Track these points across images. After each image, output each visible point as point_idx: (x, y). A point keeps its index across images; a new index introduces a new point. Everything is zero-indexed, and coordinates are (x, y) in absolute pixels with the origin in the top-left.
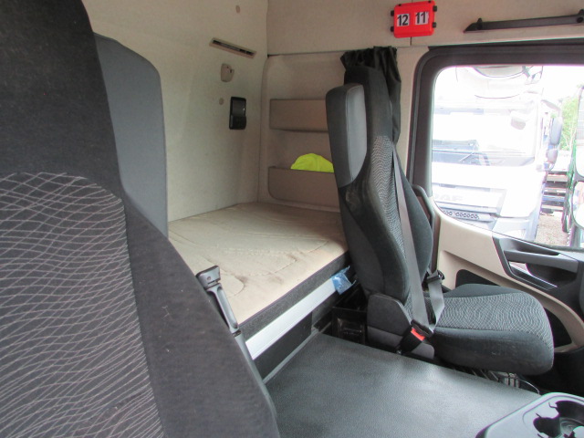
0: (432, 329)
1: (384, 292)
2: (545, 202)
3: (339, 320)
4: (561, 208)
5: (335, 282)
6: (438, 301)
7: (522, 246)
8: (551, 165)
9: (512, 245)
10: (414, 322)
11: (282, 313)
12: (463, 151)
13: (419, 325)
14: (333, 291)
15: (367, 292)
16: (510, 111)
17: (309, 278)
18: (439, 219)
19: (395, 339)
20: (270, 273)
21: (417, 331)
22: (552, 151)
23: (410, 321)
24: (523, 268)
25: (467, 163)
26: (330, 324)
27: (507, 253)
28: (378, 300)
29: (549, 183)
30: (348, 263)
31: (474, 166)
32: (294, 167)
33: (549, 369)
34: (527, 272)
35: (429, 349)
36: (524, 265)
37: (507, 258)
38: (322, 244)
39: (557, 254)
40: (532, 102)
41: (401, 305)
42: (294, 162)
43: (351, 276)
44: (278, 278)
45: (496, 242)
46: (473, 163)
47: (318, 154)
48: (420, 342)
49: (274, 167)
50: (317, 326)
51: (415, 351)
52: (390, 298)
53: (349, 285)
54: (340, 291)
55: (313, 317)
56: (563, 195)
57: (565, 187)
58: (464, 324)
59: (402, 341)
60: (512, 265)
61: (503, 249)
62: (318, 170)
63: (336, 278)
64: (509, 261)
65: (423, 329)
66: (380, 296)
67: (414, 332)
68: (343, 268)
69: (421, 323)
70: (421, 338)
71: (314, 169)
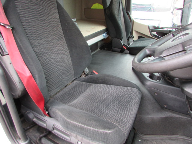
0: (129, 46)
1: (116, 38)
3: (105, 48)
5: (104, 35)
6: (131, 42)
7: (155, 28)
9: (153, 28)
10: (124, 44)
13: (125, 45)
14: (103, 38)
18: (133, 21)
19: (119, 50)
20: (87, 30)
21: (125, 47)
24: (155, 34)
27: (151, 30)
30: (107, 31)
32: (92, 8)
34: (156, 35)
35: (128, 52)
36: (156, 33)
39: (164, 29)
41: (121, 41)
42: (92, 6)
43: (108, 34)
44: (89, 31)
45: (149, 27)
47: (99, 3)
49: (86, 8)
50: (99, 48)
51: (124, 52)
52: (118, 39)
53: (107, 36)
54: (105, 38)
59: (121, 50)
60: (153, 33)
61: (151, 28)
62: (99, 8)
63: (104, 34)
64: (152, 32)
65: (126, 46)
66: (115, 39)
67: (124, 47)
68: (106, 32)
69: (125, 44)
70: (125, 48)
71: (98, 8)
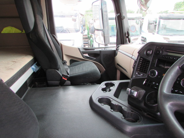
0: (69, 76)
1: (51, 68)
2: (84, 44)
3: (36, 83)
4: (87, 45)
5: (33, 68)
6: (67, 69)
7: (86, 49)
8: (84, 32)
9: (83, 49)
10: (63, 75)
11: (16, 81)
12: (60, 29)
14: (32, 72)
15: (45, 70)
16: (71, 16)
17: (23, 67)
19: (57, 82)
20: (6, 68)
22: (84, 28)
23: (61, 75)
24: (87, 55)
25: (62, 33)
26: (33, 85)
27: (82, 52)
28: (50, 72)
29: (84, 38)
30: (35, 61)
31: (64, 34)
32: (2, 32)
33: (100, 78)
35: (69, 82)
36: (87, 54)
37: (83, 53)
38: (24, 56)
39: (94, 50)
40: (77, 13)
41: (57, 71)
42: (2, 30)
43: (38, 65)
44: (11, 68)
45: (79, 49)
46: (64, 32)
47: (12, 26)
48: (66, 80)
51: (65, 84)
52: (53, 70)
53: (38, 69)
54: (35, 71)
55: (28, 82)
56: (87, 41)
57: (87, 39)
58: (76, 73)
59: (60, 82)
60: (85, 55)
61: (81, 50)
62: (14, 32)
63: (33, 67)
64: (83, 54)
65: (66, 76)
66: (50, 70)
67: (63, 78)
68: (35, 63)
69: (65, 74)
70: (66, 79)
71: (11, 32)
